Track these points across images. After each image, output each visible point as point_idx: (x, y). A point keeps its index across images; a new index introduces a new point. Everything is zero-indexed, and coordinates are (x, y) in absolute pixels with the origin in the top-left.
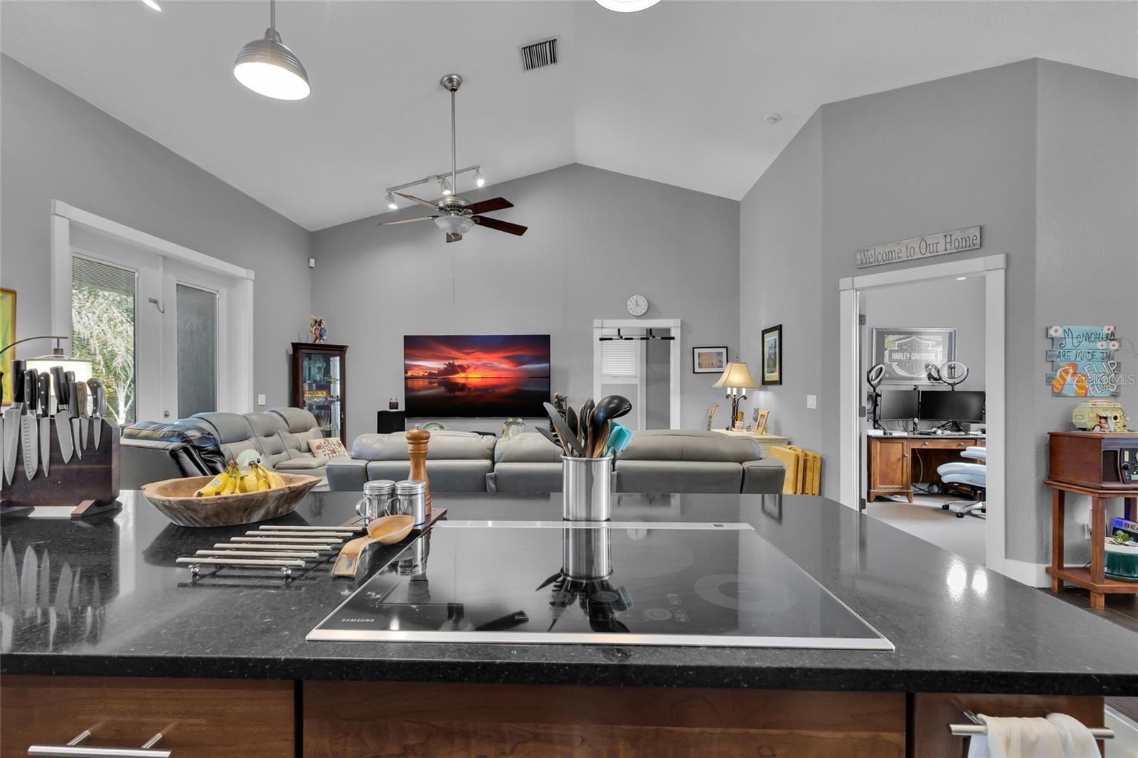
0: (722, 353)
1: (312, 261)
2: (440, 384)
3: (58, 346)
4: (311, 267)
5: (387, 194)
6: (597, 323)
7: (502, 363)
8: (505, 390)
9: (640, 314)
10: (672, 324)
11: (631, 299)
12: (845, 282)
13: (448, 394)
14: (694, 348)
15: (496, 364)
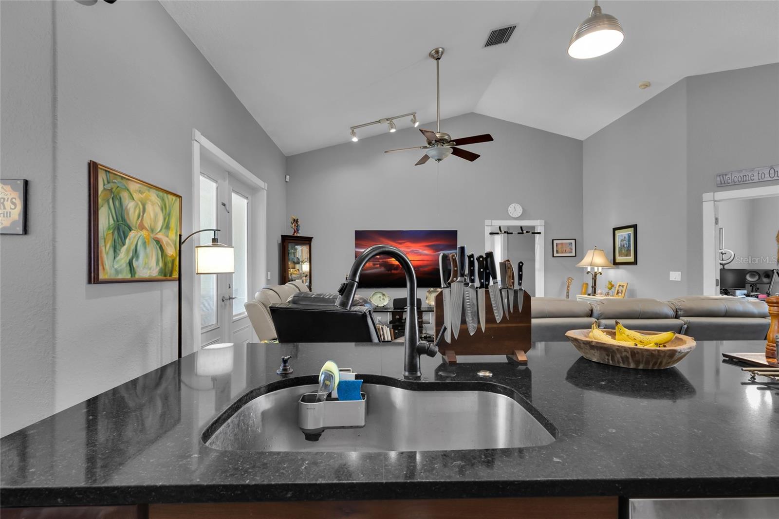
0: (572, 243)
1: (288, 177)
2: (381, 265)
3: (215, 237)
4: (286, 182)
5: (351, 131)
6: (487, 222)
7: (425, 250)
8: (426, 269)
9: (517, 216)
10: (539, 225)
11: (511, 206)
12: (707, 196)
13: (387, 272)
14: (553, 240)
15: (420, 251)
